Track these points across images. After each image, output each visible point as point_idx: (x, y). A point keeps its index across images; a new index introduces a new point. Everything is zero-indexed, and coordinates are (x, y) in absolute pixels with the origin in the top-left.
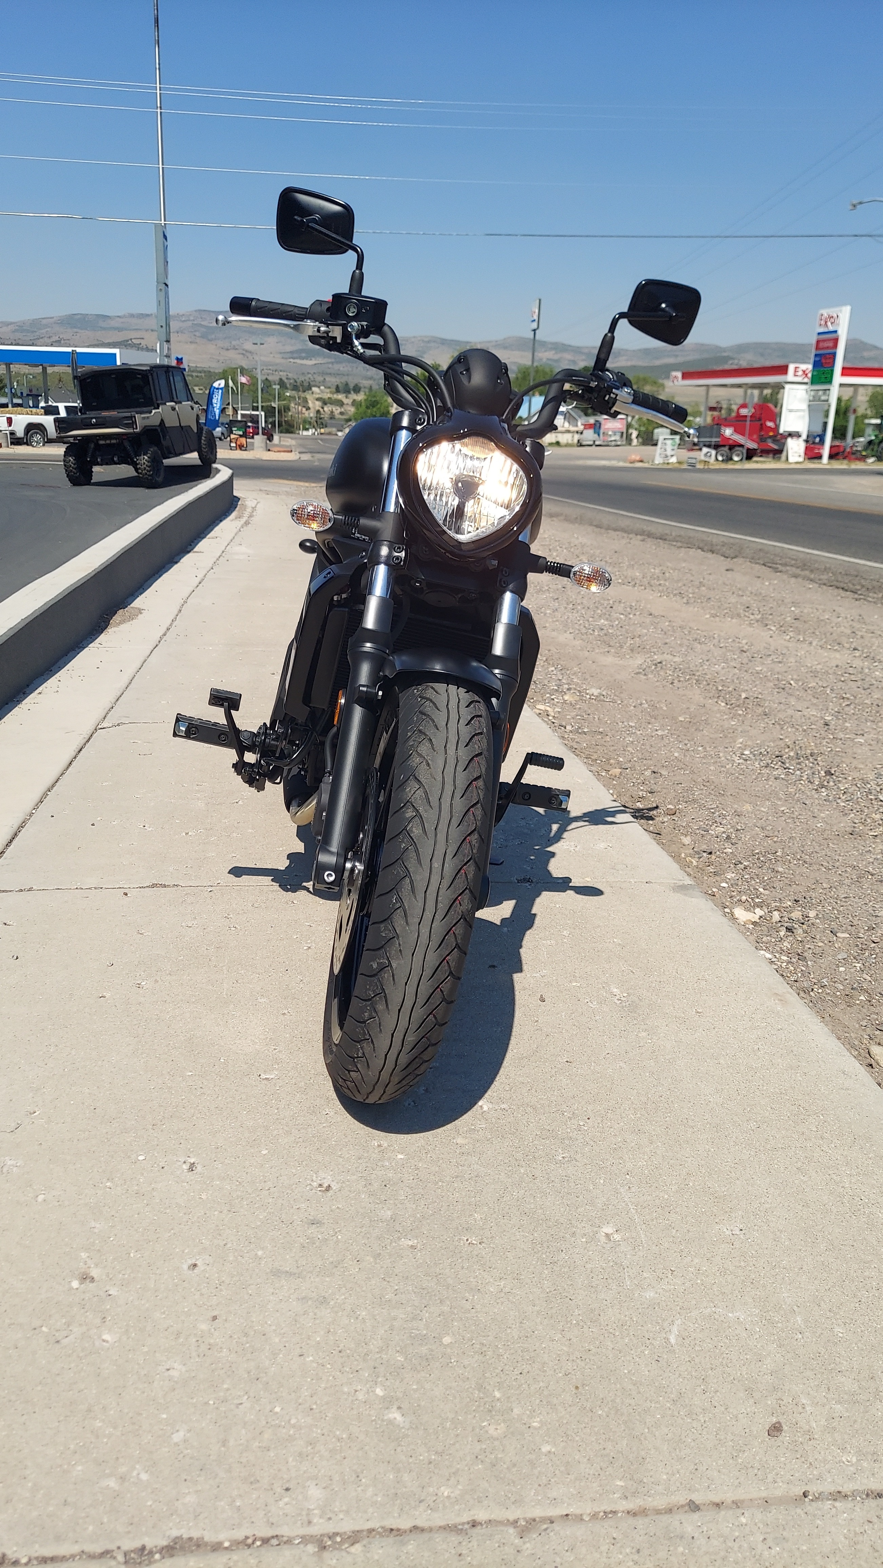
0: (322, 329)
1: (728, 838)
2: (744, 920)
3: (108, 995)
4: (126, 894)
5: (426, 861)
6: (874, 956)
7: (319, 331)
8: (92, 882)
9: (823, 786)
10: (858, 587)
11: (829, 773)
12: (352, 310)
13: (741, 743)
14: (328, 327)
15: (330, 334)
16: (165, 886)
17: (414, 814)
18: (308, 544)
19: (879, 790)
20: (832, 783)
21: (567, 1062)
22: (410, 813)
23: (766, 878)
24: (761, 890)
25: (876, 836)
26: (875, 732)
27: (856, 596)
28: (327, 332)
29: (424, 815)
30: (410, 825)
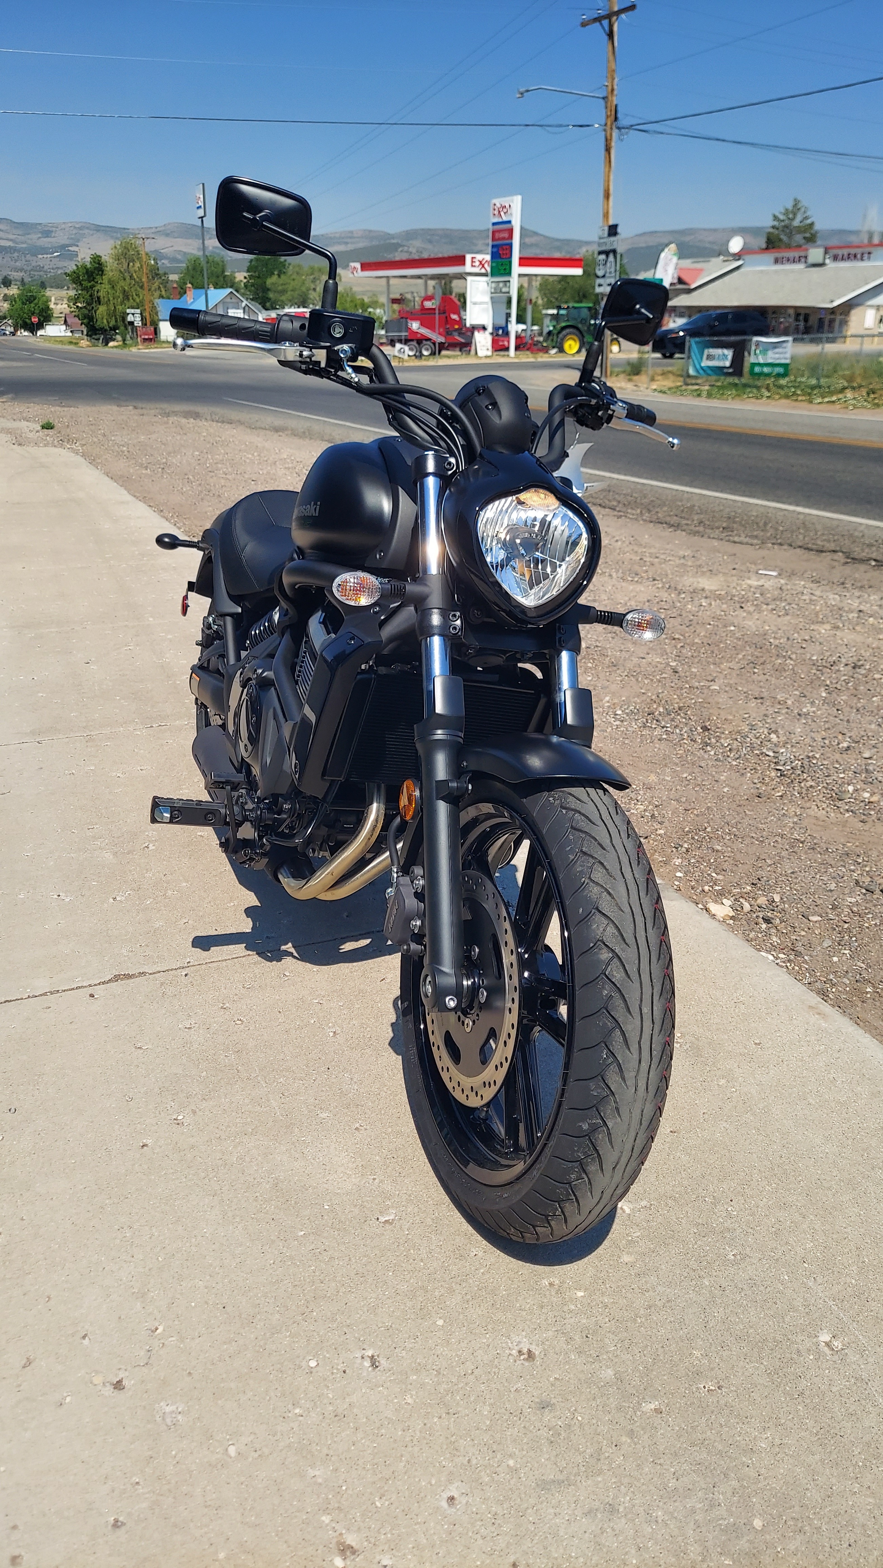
0: (305, 353)
1: (653, 816)
2: (722, 915)
3: (149, 1141)
4: (92, 996)
5: (635, 1010)
6: (854, 939)
7: (301, 355)
8: (42, 985)
9: (707, 745)
10: (615, 503)
11: (705, 729)
12: (337, 330)
13: (608, 702)
14: (311, 351)
15: (313, 359)
16: (129, 977)
17: (611, 955)
18: (167, 540)
19: (759, 743)
20: (713, 740)
21: (671, 1132)
22: (605, 955)
23: (712, 861)
24: (714, 875)
25: (781, 796)
26: (721, 676)
27: (616, 513)
28: (310, 357)
29: (623, 955)
30: (609, 969)
